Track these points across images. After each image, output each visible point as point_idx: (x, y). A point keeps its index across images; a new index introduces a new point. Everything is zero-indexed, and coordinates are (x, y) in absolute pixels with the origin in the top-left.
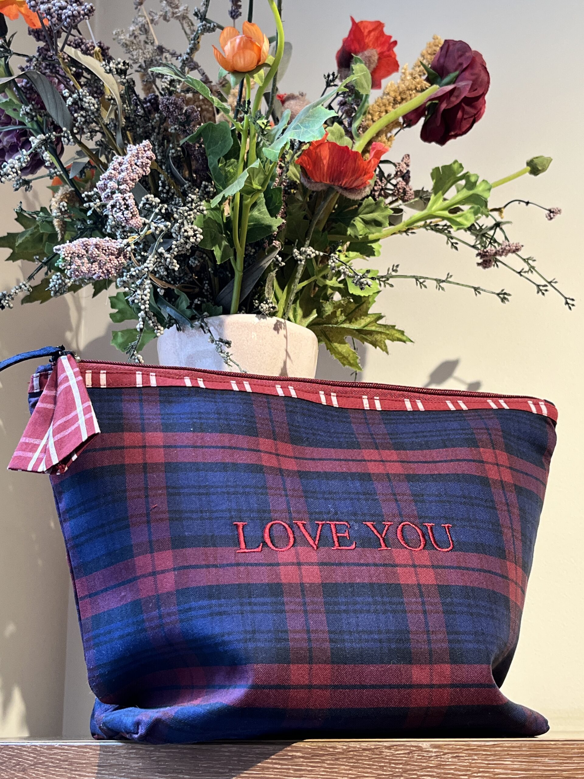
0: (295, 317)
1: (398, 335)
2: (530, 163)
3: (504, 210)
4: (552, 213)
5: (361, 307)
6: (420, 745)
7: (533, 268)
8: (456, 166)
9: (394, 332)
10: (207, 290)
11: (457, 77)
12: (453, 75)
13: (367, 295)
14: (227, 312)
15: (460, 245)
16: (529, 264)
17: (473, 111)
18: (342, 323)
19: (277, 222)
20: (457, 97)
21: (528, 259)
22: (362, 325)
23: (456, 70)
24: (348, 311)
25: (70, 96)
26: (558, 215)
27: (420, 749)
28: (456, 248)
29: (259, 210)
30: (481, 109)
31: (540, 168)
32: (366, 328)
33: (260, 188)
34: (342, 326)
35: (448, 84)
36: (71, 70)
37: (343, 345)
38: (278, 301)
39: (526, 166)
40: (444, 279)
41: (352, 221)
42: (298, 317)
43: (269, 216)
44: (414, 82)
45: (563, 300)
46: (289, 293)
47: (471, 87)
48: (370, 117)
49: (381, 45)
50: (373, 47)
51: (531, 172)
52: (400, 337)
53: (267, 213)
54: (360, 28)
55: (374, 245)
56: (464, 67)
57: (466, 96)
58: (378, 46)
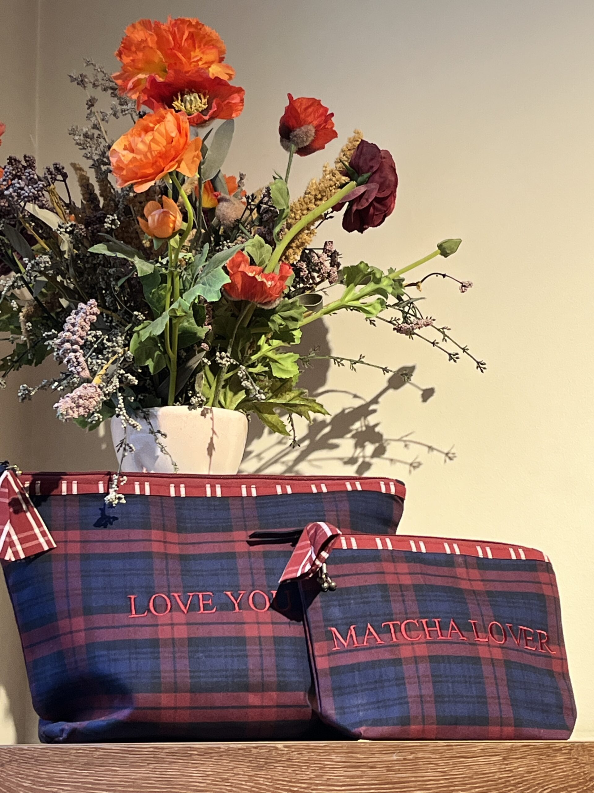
1: (318, 408)
2: (440, 246)
3: (422, 285)
4: (464, 286)
5: (286, 385)
7: (448, 337)
8: (362, 266)
9: (315, 405)
10: (149, 385)
11: (369, 178)
12: (366, 176)
13: (288, 377)
14: (165, 403)
15: (378, 322)
16: (443, 333)
17: (383, 209)
18: (269, 399)
19: (203, 331)
20: (367, 200)
21: (443, 329)
22: (288, 399)
23: (368, 171)
24: (274, 389)
26: (468, 289)
28: (374, 325)
29: (188, 321)
30: (390, 206)
31: (448, 252)
32: (291, 402)
34: (271, 401)
35: (362, 184)
37: (272, 416)
38: (210, 387)
39: (437, 249)
40: (357, 359)
41: (271, 318)
42: (228, 400)
43: (196, 326)
44: (334, 179)
45: (476, 364)
46: (218, 382)
47: (379, 190)
48: (293, 215)
49: (318, 117)
50: (310, 121)
51: (442, 254)
52: (320, 409)
53: (195, 323)
54: (297, 105)
55: (294, 332)
56: (375, 169)
57: (376, 198)
58: (315, 119)
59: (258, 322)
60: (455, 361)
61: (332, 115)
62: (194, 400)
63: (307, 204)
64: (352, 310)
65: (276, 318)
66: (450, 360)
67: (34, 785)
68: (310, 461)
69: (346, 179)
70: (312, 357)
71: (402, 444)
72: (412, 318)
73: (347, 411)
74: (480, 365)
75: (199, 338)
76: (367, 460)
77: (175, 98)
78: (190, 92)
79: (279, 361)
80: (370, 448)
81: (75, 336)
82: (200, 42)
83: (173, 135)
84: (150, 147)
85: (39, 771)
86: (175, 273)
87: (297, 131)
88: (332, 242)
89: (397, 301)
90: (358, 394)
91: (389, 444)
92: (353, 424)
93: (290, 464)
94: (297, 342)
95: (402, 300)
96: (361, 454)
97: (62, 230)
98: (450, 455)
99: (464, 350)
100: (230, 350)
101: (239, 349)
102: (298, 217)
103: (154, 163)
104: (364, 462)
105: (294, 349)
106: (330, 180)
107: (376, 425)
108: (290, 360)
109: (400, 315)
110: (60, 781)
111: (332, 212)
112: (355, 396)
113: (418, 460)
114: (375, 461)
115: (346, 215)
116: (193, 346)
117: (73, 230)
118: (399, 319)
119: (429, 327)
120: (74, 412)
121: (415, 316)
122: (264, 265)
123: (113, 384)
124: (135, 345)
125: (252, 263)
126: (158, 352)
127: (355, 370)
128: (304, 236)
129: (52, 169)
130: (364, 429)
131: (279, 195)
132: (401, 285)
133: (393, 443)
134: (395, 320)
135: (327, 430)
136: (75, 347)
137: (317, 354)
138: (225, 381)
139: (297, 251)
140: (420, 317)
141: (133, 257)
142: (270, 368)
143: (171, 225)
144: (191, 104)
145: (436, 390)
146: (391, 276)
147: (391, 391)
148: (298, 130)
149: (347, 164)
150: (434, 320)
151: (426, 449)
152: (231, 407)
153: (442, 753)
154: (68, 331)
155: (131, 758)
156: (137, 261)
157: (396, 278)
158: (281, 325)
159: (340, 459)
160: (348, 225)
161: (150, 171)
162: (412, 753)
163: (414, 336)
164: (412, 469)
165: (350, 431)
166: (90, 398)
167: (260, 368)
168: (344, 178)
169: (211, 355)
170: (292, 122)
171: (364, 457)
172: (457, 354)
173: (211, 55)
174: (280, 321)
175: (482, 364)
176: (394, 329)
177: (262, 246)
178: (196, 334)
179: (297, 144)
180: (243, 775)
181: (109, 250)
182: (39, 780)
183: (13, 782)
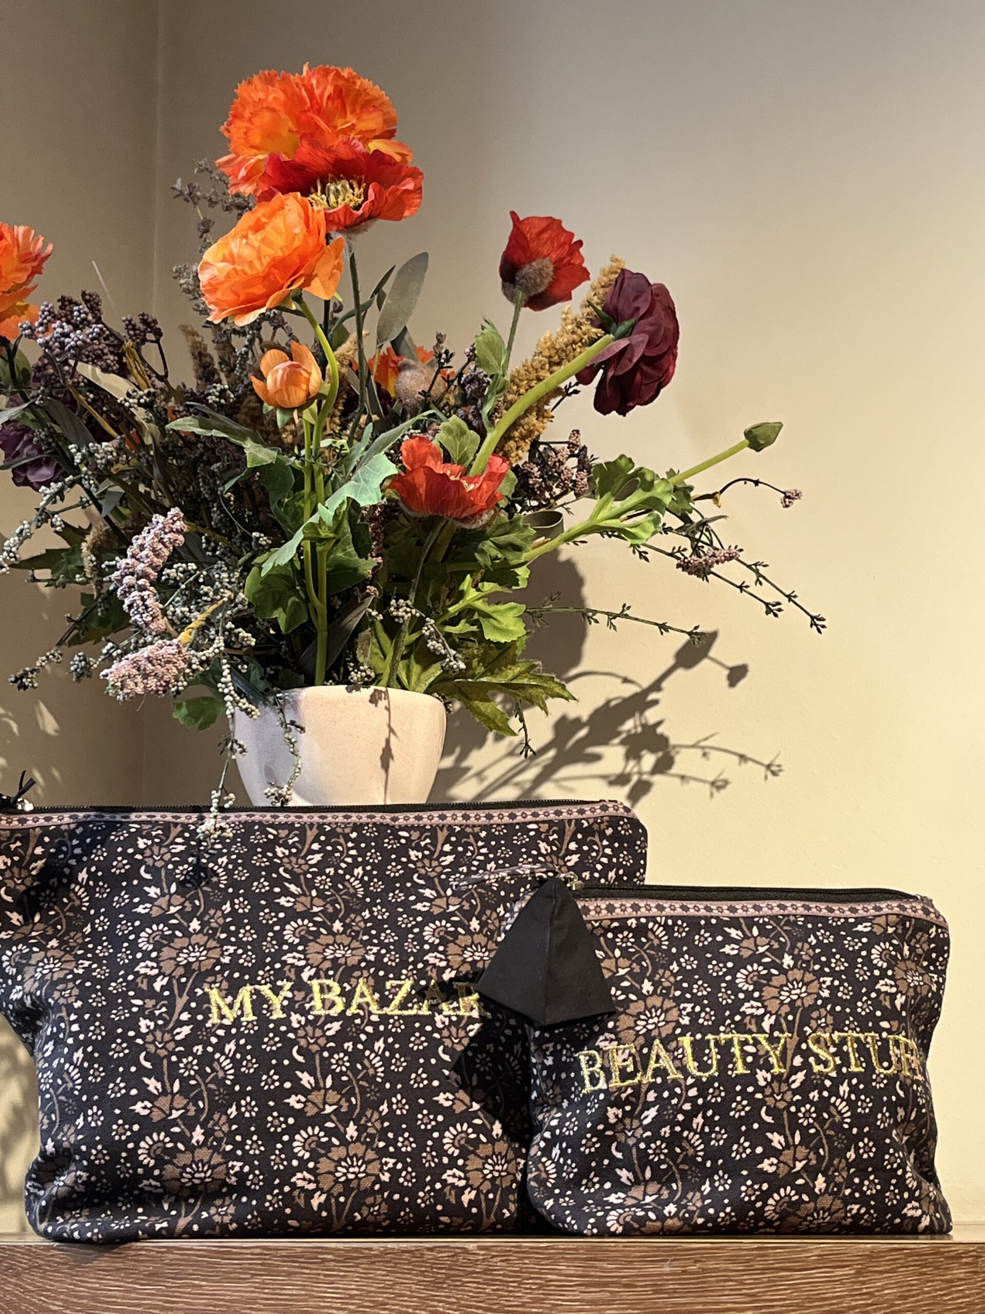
0: (408, 678)
1: (558, 690)
2: (748, 434)
3: (722, 498)
4: (789, 498)
5: (506, 654)
6: (466, 1246)
7: (764, 578)
8: (623, 462)
9: (554, 685)
10: (286, 653)
11: (633, 327)
12: (627, 324)
13: (509, 641)
14: (310, 682)
15: (651, 554)
16: (757, 572)
17: (656, 374)
18: (482, 677)
19: (368, 566)
20: (630, 360)
21: (756, 565)
22: (510, 677)
23: (632, 316)
24: (488, 661)
25: (79, 451)
26: (795, 502)
27: (466, 1251)
28: (647, 560)
29: (344, 550)
30: (667, 370)
31: (761, 442)
32: (514, 682)
33: (332, 535)
34: (484, 679)
35: (622, 336)
36: (87, 397)
37: (487, 704)
38: (385, 657)
39: (744, 438)
40: (618, 612)
41: (480, 546)
42: (414, 678)
43: (357, 558)
44: (579, 331)
45: (809, 619)
46: (396, 649)
47: (648, 344)
48: (515, 388)
49: (559, 248)
50: (545, 253)
51: (751, 446)
52: (561, 692)
53: (354, 553)
54: (525, 228)
55: (519, 571)
56: (641, 313)
57: (643, 356)
58: (554, 250)
59: (459, 553)
60: (776, 615)
61: (580, 243)
62: (354, 676)
63: (536, 370)
64: (610, 536)
65: (488, 545)
66: (767, 613)
67: (67, 1308)
68: (557, 781)
69: (600, 331)
70: (548, 610)
71: (699, 752)
72: (706, 548)
73: (613, 703)
74: (816, 621)
75: (363, 576)
76: (645, 777)
77: (312, 190)
78: (337, 179)
79: (494, 615)
80: (649, 760)
81: (142, 565)
82: (354, 103)
83: (297, 231)
84: (258, 251)
85: (76, 1285)
86: (316, 468)
87: (526, 269)
88: (578, 432)
89: (682, 524)
90: (631, 677)
91: (677, 752)
92: (622, 723)
93: (527, 786)
94: (523, 584)
95: (691, 522)
96: (635, 770)
97: (131, 401)
98: (774, 768)
99: (789, 597)
100: (412, 596)
101: (429, 595)
102: (522, 391)
103: (265, 277)
104: (640, 782)
105: (519, 597)
106: (573, 332)
107: (660, 723)
108: (511, 614)
109: (686, 543)
110: (108, 1303)
111: (577, 384)
112: (626, 680)
113: (722, 777)
114: (657, 779)
115: (599, 388)
116: (352, 589)
117: (152, 402)
118: (685, 550)
119: (734, 561)
120: (136, 684)
121: (711, 544)
122: (468, 463)
123: (215, 646)
124: (253, 585)
125: (447, 459)
126: (294, 599)
127: (615, 628)
128: (532, 418)
129: (137, 321)
130: (639, 729)
131: (489, 353)
132: (688, 497)
133: (683, 750)
134: (679, 551)
135: (583, 732)
136: (141, 582)
137: (555, 606)
138: (407, 646)
139: (522, 443)
140: (719, 546)
141: (244, 439)
142: (480, 627)
143: (304, 387)
144: (337, 198)
145: (750, 668)
146: (672, 480)
147: (680, 672)
148: (528, 266)
149: (599, 308)
150: (741, 550)
151: (736, 759)
152: (418, 689)
153: (748, 1261)
154: (133, 556)
155: (226, 1265)
156: (249, 446)
157: (679, 486)
158: (497, 558)
159: (604, 777)
160: (602, 405)
161: (259, 290)
162: (696, 1262)
163: (710, 577)
164: (714, 791)
165: (620, 733)
166: (168, 662)
167: (462, 627)
168: (594, 330)
169: (382, 604)
170: (518, 256)
171: (640, 773)
172: (779, 604)
173: (372, 122)
174: (494, 552)
175: (820, 620)
176: (678, 566)
177: (463, 433)
178: (356, 569)
179: (526, 290)
180: (410, 1297)
181: (201, 427)
182: (75, 1300)
183: (34, 1304)
